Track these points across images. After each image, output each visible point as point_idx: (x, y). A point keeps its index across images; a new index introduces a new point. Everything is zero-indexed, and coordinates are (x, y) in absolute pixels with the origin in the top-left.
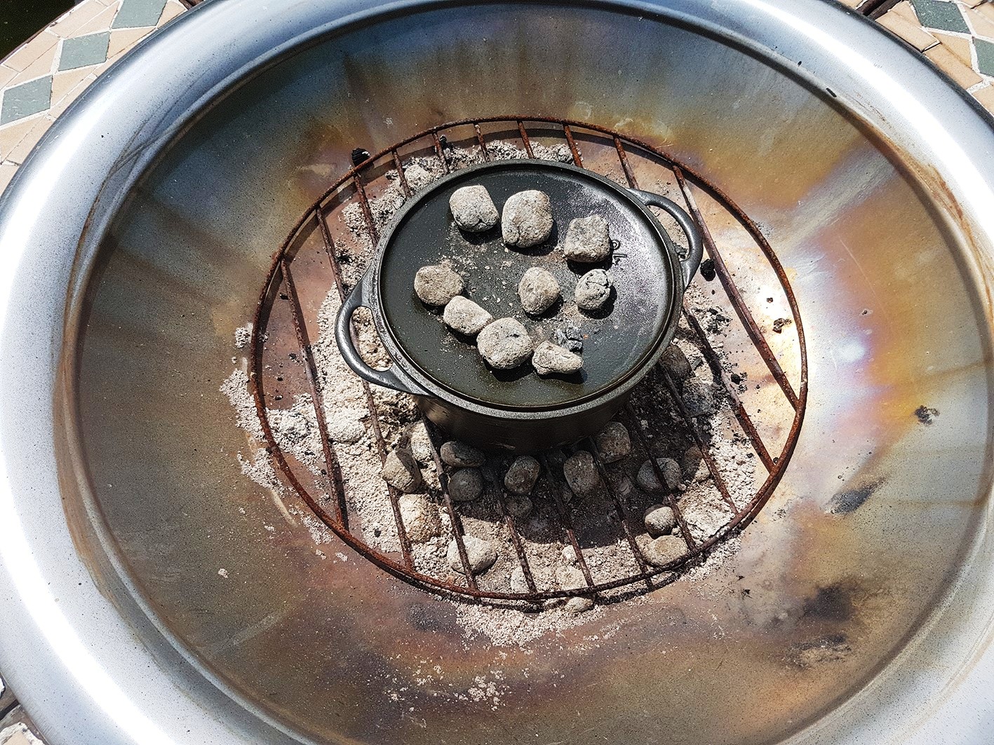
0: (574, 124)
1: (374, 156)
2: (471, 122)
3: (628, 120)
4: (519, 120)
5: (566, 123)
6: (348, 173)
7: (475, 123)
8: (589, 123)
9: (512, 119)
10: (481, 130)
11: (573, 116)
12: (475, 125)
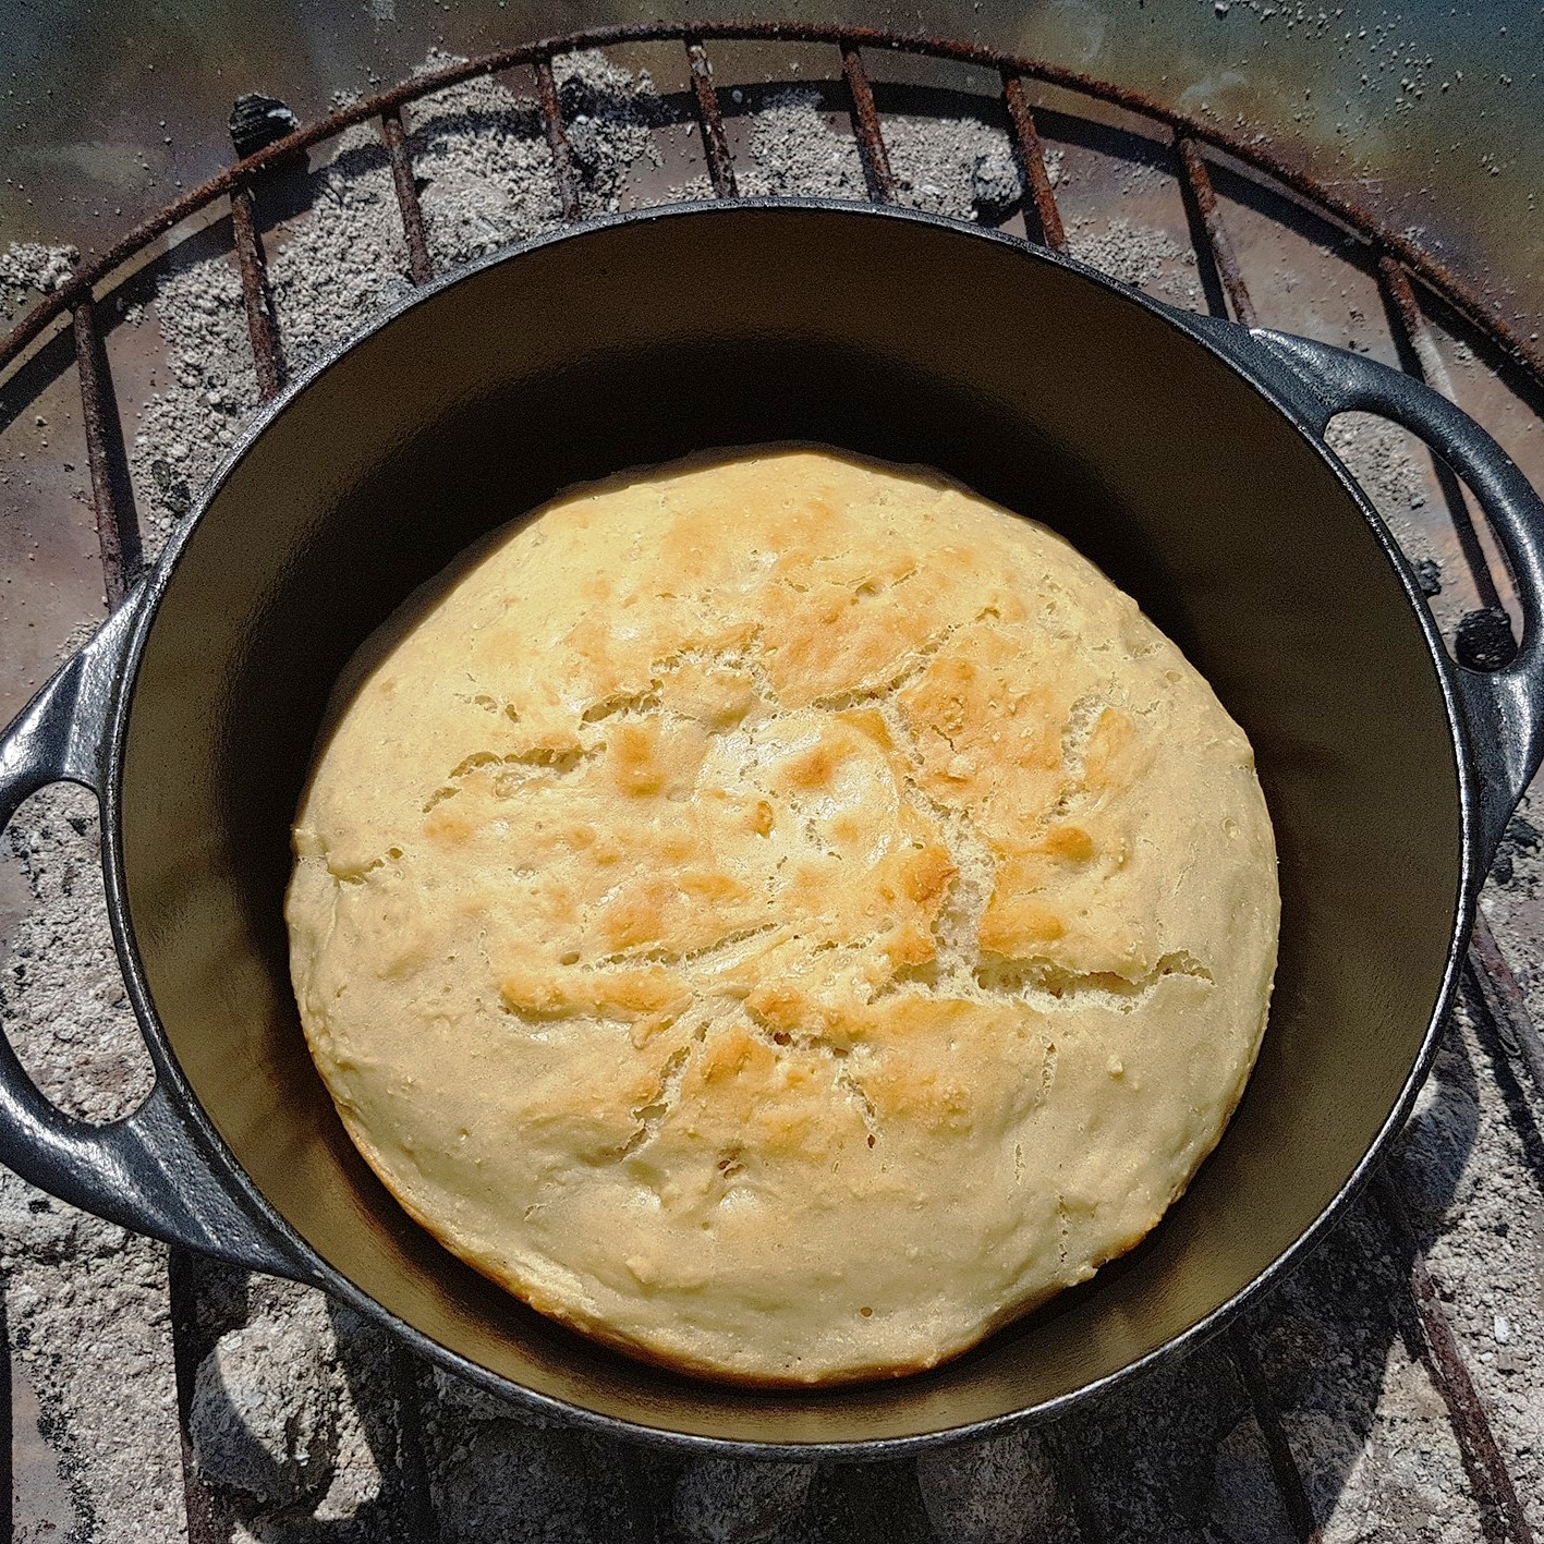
0: (1041, 74)
1: (311, 126)
2: (675, 34)
3: (1232, 77)
4: (849, 43)
5: (1012, 70)
6: (210, 182)
7: (692, 37)
8: (1095, 78)
9: (827, 37)
10: (713, 65)
11: (1037, 47)
12: (689, 45)
